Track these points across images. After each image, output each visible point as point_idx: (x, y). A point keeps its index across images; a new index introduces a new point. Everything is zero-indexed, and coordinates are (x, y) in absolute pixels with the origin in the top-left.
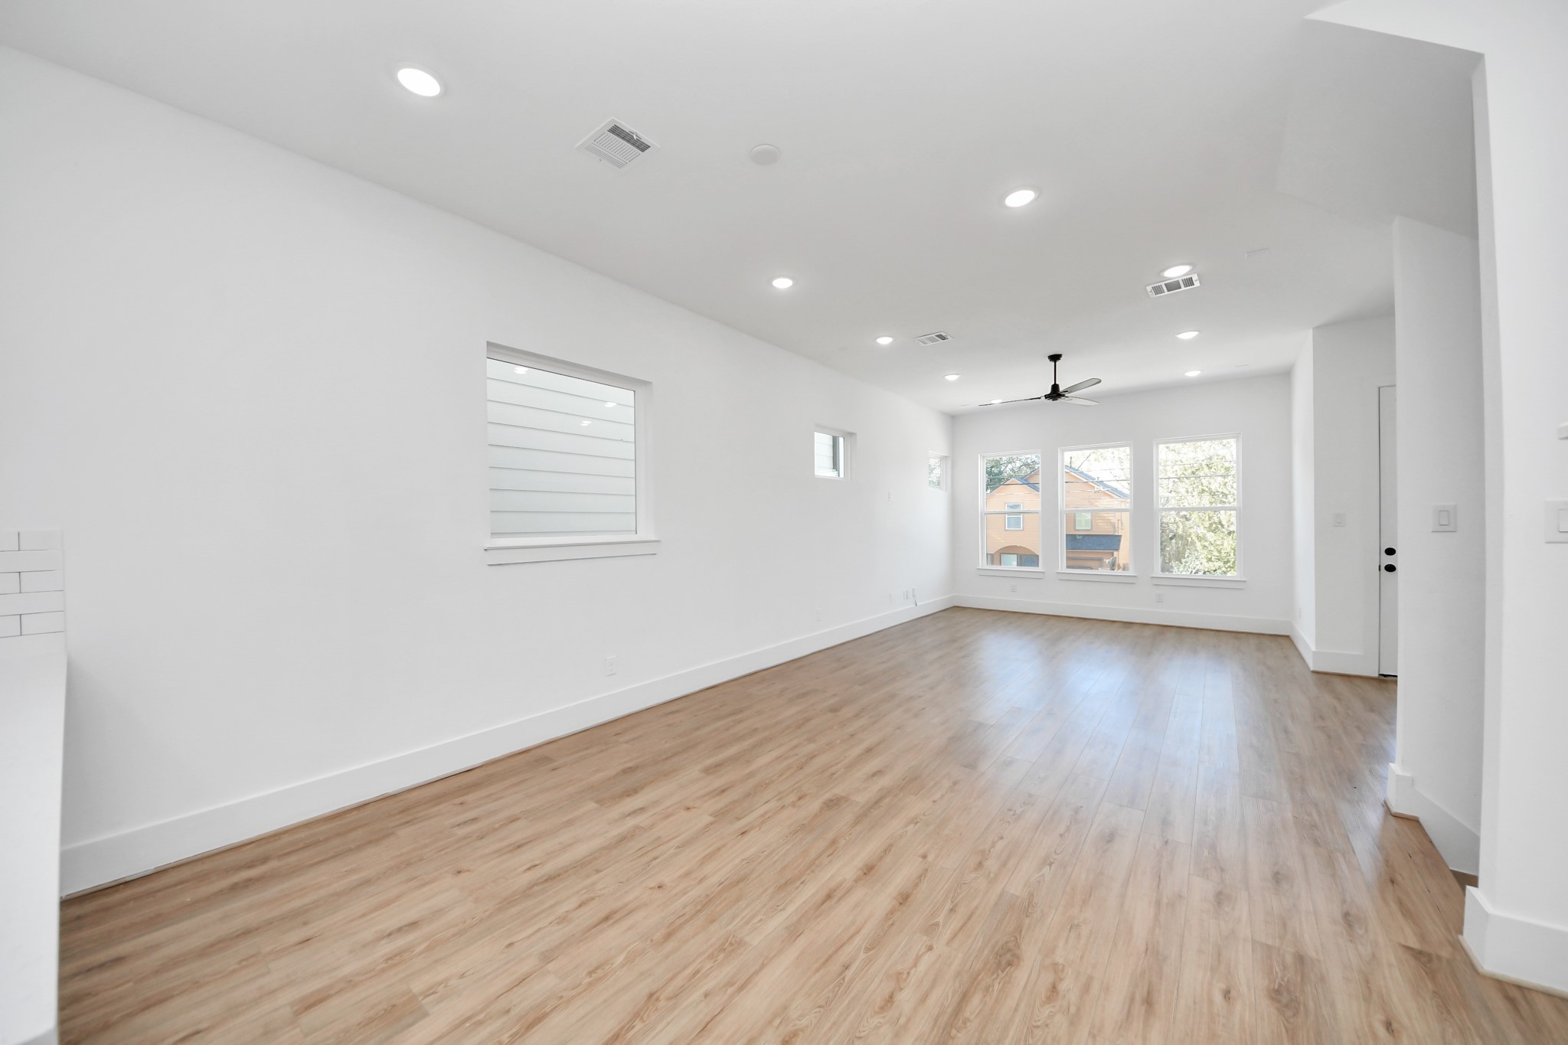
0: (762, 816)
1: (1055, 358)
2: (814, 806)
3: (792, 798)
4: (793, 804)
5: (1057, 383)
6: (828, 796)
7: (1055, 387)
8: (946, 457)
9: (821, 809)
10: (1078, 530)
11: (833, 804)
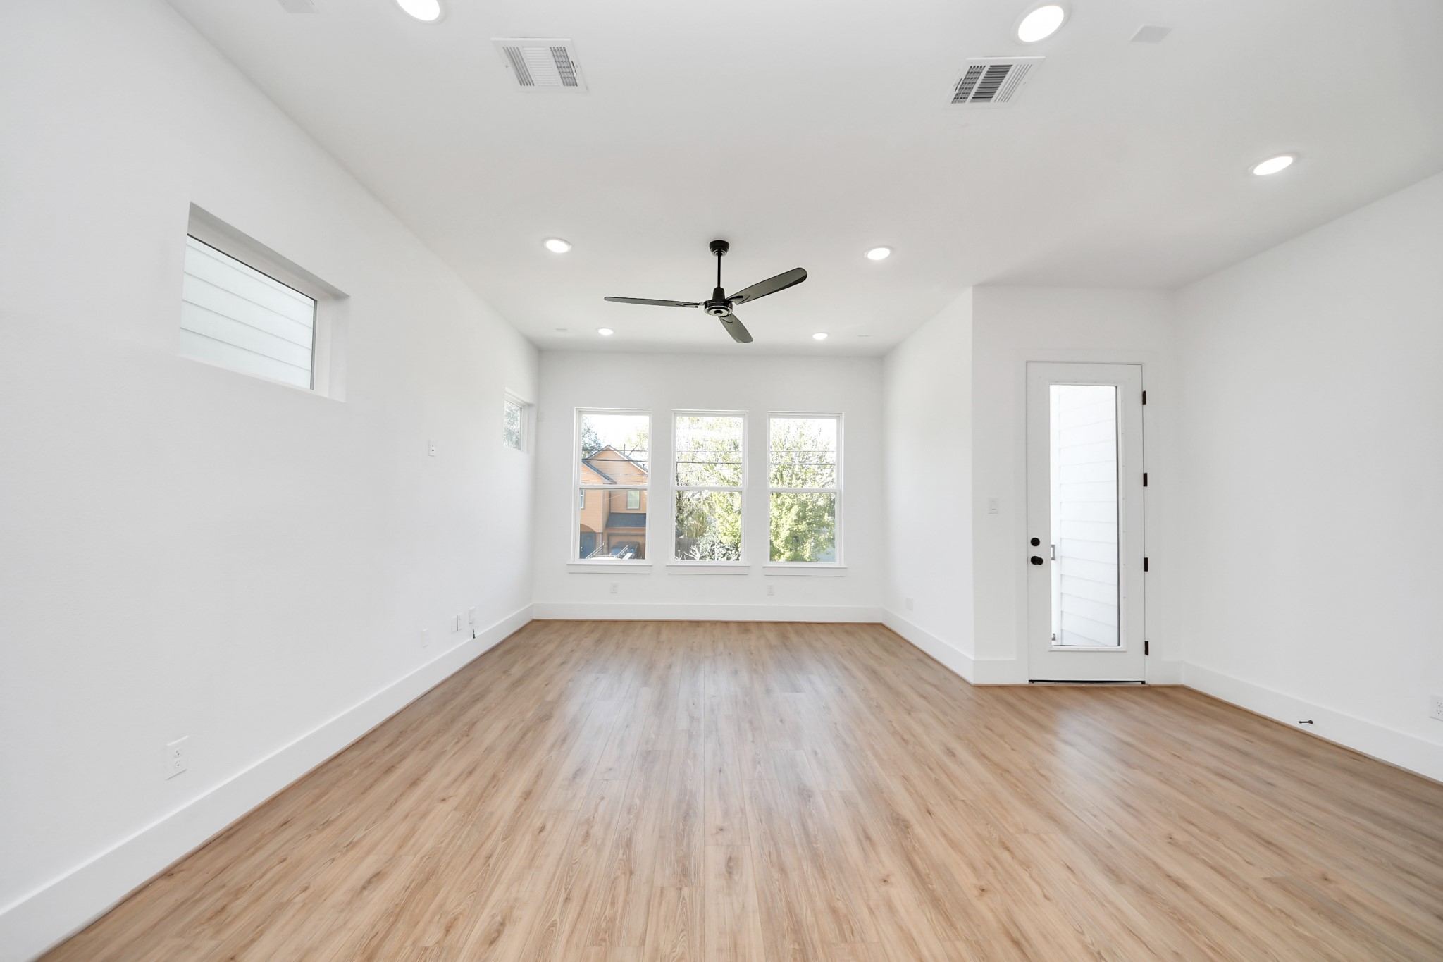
1: (719, 247)
5: (721, 286)
7: (719, 292)
8: (529, 405)
10: (629, 509)
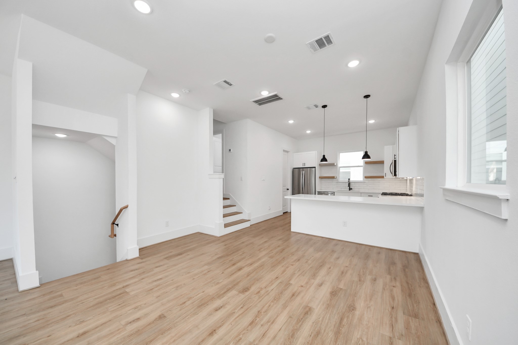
0: (272, 284)
2: (253, 289)
3: (262, 292)
4: (262, 289)
6: (247, 293)
9: (250, 287)
11: (245, 290)
